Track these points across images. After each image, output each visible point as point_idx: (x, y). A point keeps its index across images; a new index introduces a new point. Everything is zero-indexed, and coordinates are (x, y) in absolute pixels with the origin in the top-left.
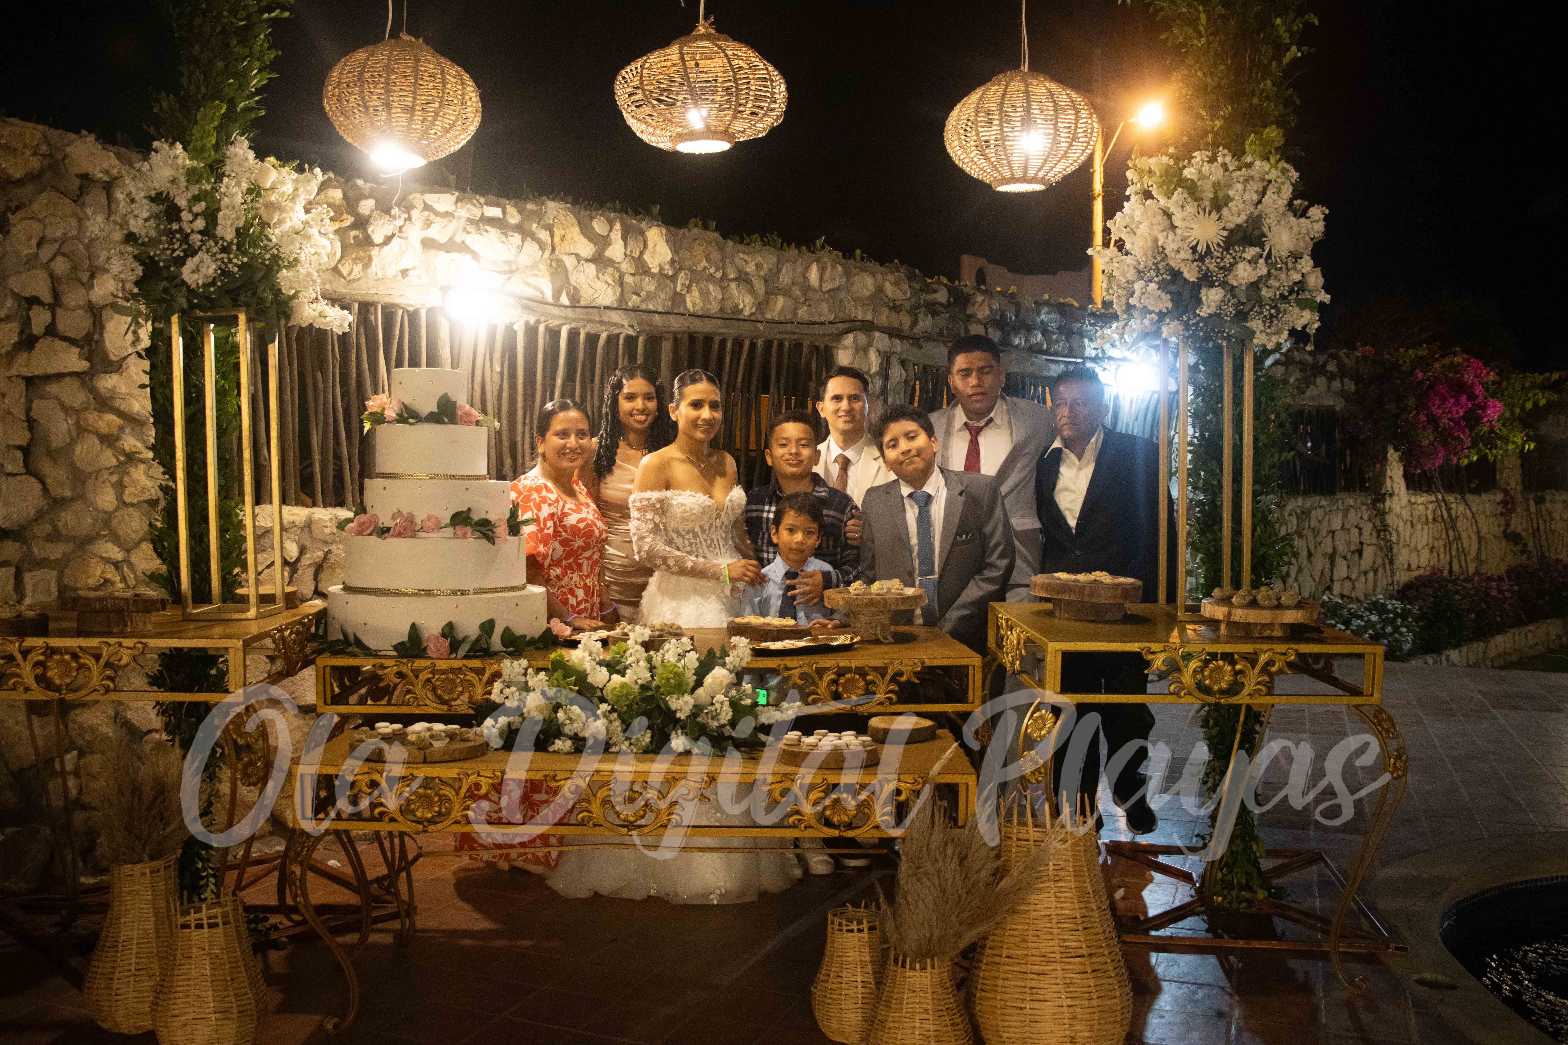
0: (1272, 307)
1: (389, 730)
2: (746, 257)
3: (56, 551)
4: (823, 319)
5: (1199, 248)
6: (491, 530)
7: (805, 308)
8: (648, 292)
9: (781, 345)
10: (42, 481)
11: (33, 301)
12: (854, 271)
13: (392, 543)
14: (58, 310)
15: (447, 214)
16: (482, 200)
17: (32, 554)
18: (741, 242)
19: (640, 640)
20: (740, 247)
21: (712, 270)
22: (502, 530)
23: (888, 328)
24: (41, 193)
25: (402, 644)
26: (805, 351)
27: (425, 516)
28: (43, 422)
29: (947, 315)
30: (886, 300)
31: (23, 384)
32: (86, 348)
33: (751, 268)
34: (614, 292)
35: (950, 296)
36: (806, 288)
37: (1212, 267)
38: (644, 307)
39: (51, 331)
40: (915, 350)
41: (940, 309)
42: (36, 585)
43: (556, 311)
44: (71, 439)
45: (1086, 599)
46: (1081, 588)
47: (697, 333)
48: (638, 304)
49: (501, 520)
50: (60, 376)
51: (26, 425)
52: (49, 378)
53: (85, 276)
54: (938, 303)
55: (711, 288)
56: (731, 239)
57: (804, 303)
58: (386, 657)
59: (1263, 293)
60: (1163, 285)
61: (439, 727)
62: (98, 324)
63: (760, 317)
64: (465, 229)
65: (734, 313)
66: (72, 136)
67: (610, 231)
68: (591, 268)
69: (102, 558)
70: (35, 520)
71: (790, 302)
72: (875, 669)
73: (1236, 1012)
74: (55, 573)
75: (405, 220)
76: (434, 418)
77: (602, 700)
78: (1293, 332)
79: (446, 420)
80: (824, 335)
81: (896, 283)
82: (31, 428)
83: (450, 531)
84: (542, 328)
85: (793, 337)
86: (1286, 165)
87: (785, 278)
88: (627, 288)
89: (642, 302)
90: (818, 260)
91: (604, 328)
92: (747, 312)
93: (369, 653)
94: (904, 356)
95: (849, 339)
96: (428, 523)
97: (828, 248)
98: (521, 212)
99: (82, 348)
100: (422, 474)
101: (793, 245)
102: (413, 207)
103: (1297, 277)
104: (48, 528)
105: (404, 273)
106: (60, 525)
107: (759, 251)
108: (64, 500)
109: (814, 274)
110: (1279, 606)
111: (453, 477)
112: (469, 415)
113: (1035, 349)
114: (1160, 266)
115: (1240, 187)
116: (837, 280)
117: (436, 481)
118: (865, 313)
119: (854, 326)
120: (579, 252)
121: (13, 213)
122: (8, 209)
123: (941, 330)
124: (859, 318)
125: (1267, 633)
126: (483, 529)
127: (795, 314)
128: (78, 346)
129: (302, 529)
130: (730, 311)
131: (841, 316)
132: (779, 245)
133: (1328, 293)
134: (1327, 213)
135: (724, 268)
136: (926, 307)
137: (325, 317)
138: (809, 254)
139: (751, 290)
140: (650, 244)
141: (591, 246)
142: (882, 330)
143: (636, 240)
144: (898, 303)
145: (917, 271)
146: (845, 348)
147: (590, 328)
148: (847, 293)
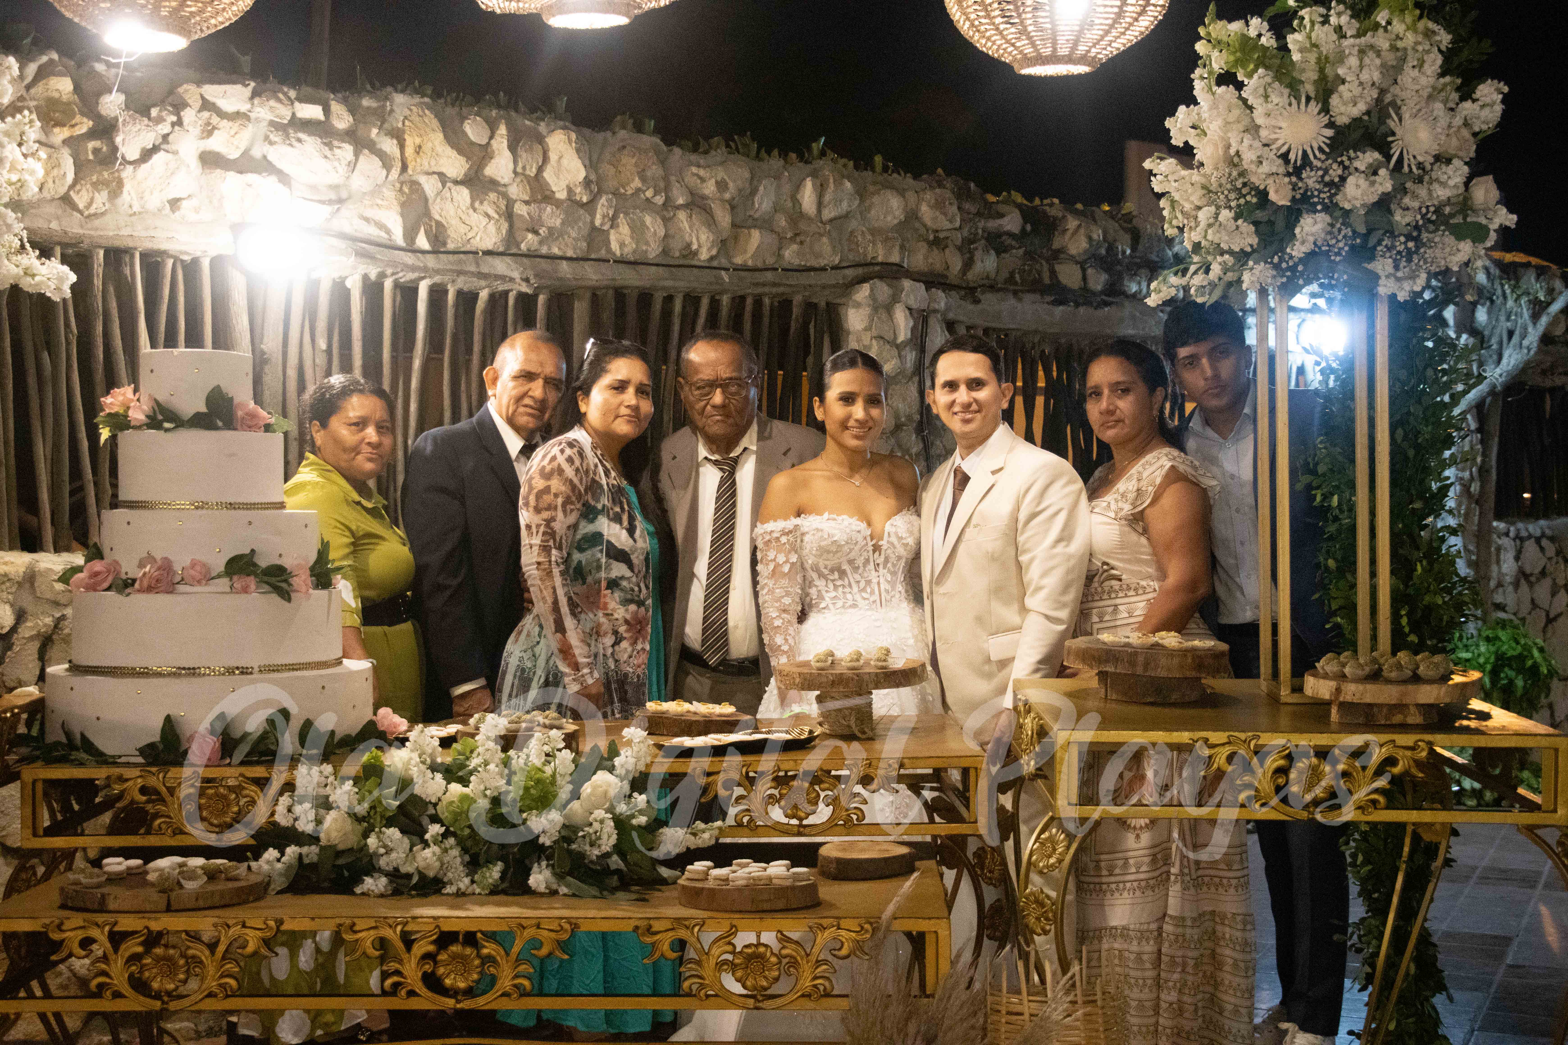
0: (1410, 239)
1: (122, 868)
2: (702, 172)
4: (822, 263)
5: (1292, 157)
6: (286, 581)
7: (795, 247)
8: (550, 229)
9: (758, 302)
12: (871, 188)
13: (138, 601)
15: (237, 116)
16: (292, 94)
18: (695, 149)
19: (493, 734)
20: (694, 157)
21: (649, 194)
22: (302, 580)
23: (924, 274)
25: (151, 746)
26: (796, 311)
27: (187, 562)
29: (1021, 251)
30: (923, 231)
33: (709, 188)
34: (499, 229)
35: (1026, 222)
36: (796, 216)
37: (1311, 183)
38: (544, 250)
40: (969, 305)
41: (1009, 241)
43: (409, 259)
45: (1139, 671)
46: (1132, 656)
47: (626, 287)
48: (535, 246)
49: (299, 566)
54: (1007, 233)
55: (648, 220)
56: (678, 145)
57: (792, 240)
58: (128, 765)
59: (1395, 217)
60: (1242, 212)
61: (197, 862)
63: (724, 262)
64: (266, 138)
65: (684, 257)
67: (491, 137)
68: (463, 194)
71: (771, 239)
75: (173, 124)
76: (201, 422)
77: (434, 819)
79: (220, 424)
80: (824, 287)
81: (938, 205)
83: (223, 584)
84: (388, 284)
85: (774, 290)
86: (1431, 26)
87: (763, 202)
88: (518, 224)
89: (541, 243)
90: (814, 175)
91: (483, 283)
92: (704, 255)
93: (102, 759)
94: (951, 316)
96: (192, 572)
97: (831, 155)
98: (352, 111)
100: (183, 502)
101: (776, 152)
102: (185, 105)
105: (174, 203)
107: (722, 163)
109: (808, 196)
110: (1417, 680)
111: (231, 506)
112: (253, 416)
114: (1239, 184)
115: (1356, 62)
116: (845, 205)
117: (204, 511)
118: (889, 252)
119: (871, 271)
120: (444, 170)
123: (1012, 274)
124: (880, 259)
125: (1398, 717)
126: (273, 580)
127: (780, 256)
129: (20, 584)
130: (677, 254)
131: (851, 257)
132: (754, 153)
133: (1511, 211)
134: (1506, 89)
135: (667, 189)
136: (987, 239)
137: (33, 276)
138: (801, 164)
139: (711, 221)
140: (553, 156)
141: (462, 160)
142: (916, 277)
143: (531, 150)
144: (942, 235)
145: (972, 185)
146: (858, 305)
147: (462, 283)
148: (861, 221)
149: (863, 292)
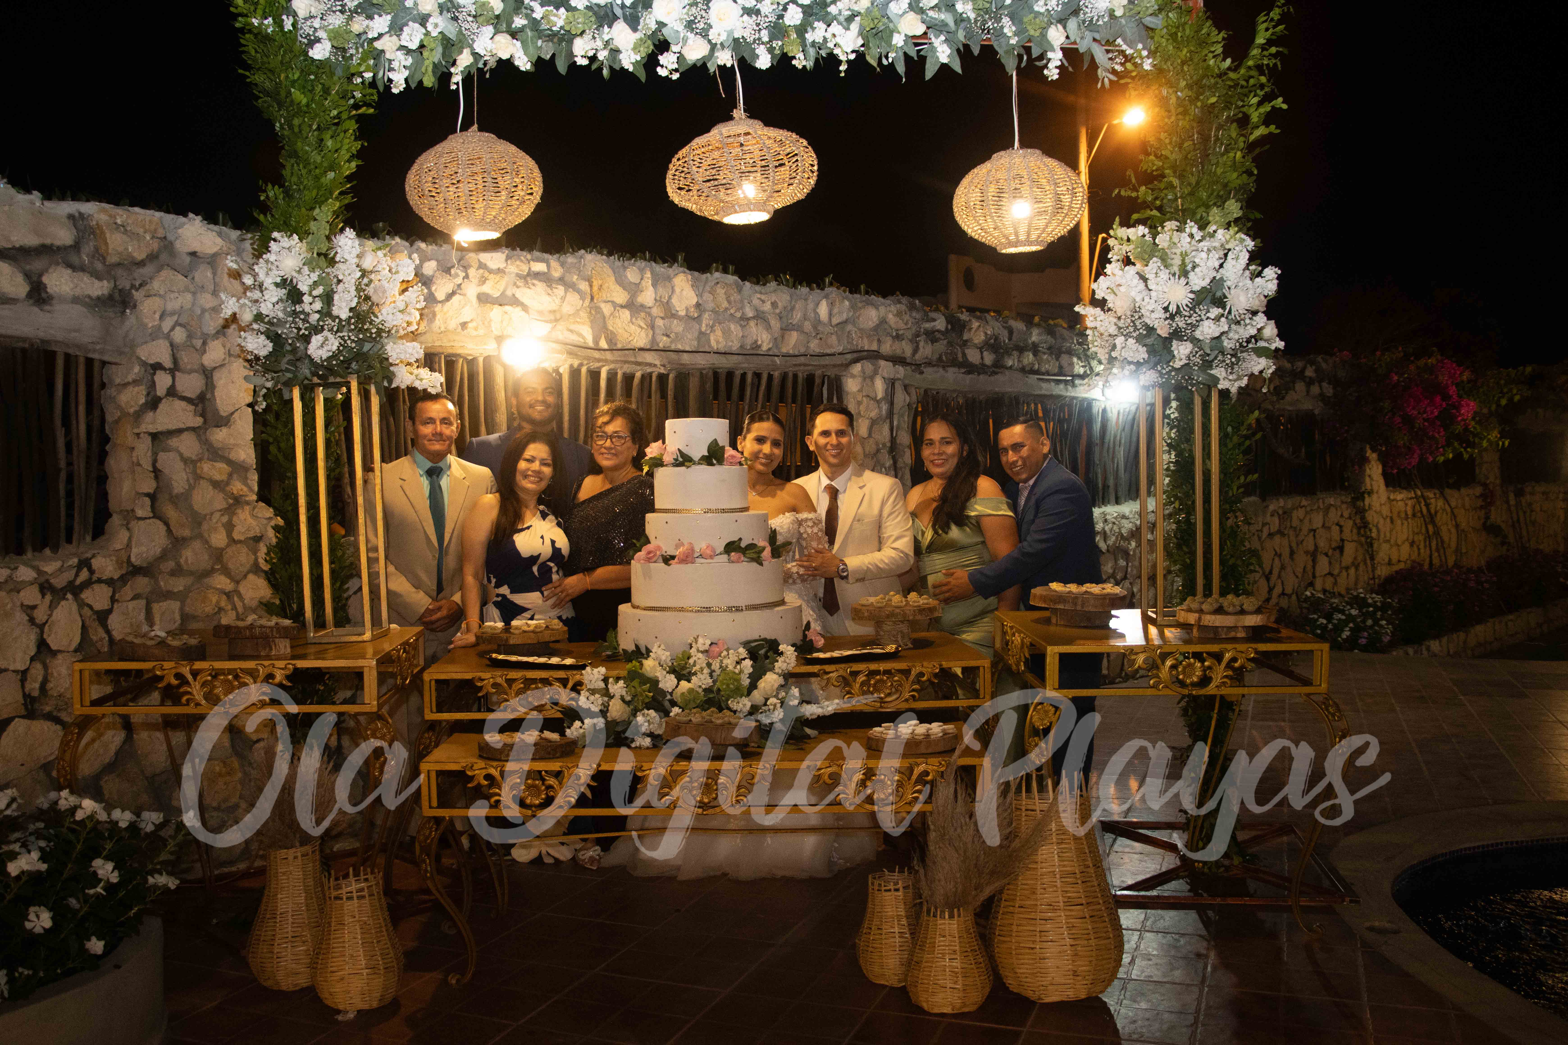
0: (1232, 355)
2: (763, 297)
3: (178, 584)
4: (833, 351)
5: (1170, 309)
7: (817, 341)
8: (677, 334)
9: (796, 376)
10: (167, 524)
11: (157, 367)
12: (860, 304)
14: (177, 374)
15: (499, 271)
16: (529, 257)
17: (160, 587)
18: (758, 283)
19: (701, 650)
20: (757, 288)
21: (732, 311)
23: (891, 357)
24: (159, 271)
26: (817, 380)
28: (166, 471)
29: (946, 342)
30: (889, 330)
31: (150, 439)
32: (200, 406)
33: (767, 307)
34: (647, 335)
35: (948, 323)
36: (817, 322)
37: (1181, 324)
38: (673, 347)
39: (172, 392)
40: (917, 376)
41: (938, 335)
42: (163, 614)
43: (596, 354)
44: (190, 485)
45: (1079, 608)
46: (1074, 598)
47: (720, 368)
48: (668, 345)
50: (180, 431)
51: (152, 475)
52: (171, 433)
53: (198, 343)
54: (937, 331)
55: (732, 327)
56: (748, 281)
57: (815, 337)
59: (1225, 344)
60: (1139, 339)
62: (210, 384)
63: (776, 352)
64: (515, 284)
65: (754, 349)
66: (181, 219)
67: (642, 279)
68: (626, 314)
69: (217, 589)
70: (161, 557)
71: (802, 337)
72: (900, 671)
73: (1212, 955)
74: (178, 604)
75: (464, 278)
77: (673, 703)
78: (1251, 376)
80: (834, 366)
81: (898, 314)
82: (156, 478)
84: (584, 370)
85: (805, 368)
86: (1243, 236)
87: (798, 315)
88: (657, 331)
89: (671, 342)
90: (827, 296)
91: (638, 368)
92: (765, 348)
94: (907, 381)
95: (857, 368)
97: (836, 285)
98: (562, 265)
99: (196, 405)
101: (805, 284)
102: (470, 266)
103: (1253, 332)
104: (171, 564)
105: (464, 325)
106: (182, 561)
107: (774, 291)
108: (184, 539)
109: (823, 310)
110: (1242, 612)
113: (1027, 369)
114: (1137, 323)
115: (1204, 255)
116: (845, 314)
118: (871, 344)
119: (860, 356)
120: (615, 300)
121: (137, 290)
122: (133, 286)
123: (941, 356)
124: (866, 348)
125: (1232, 634)
127: (808, 347)
128: (193, 404)
130: (749, 348)
131: (849, 347)
132: (791, 284)
133: (1281, 340)
134: (1279, 272)
135: (742, 308)
136: (926, 335)
137: (421, 380)
138: (819, 291)
139: (768, 327)
140: (677, 290)
141: (626, 294)
142: (887, 359)
143: (665, 287)
144: (900, 333)
145: (917, 301)
146: (853, 376)
147: (628, 368)
148: (854, 325)
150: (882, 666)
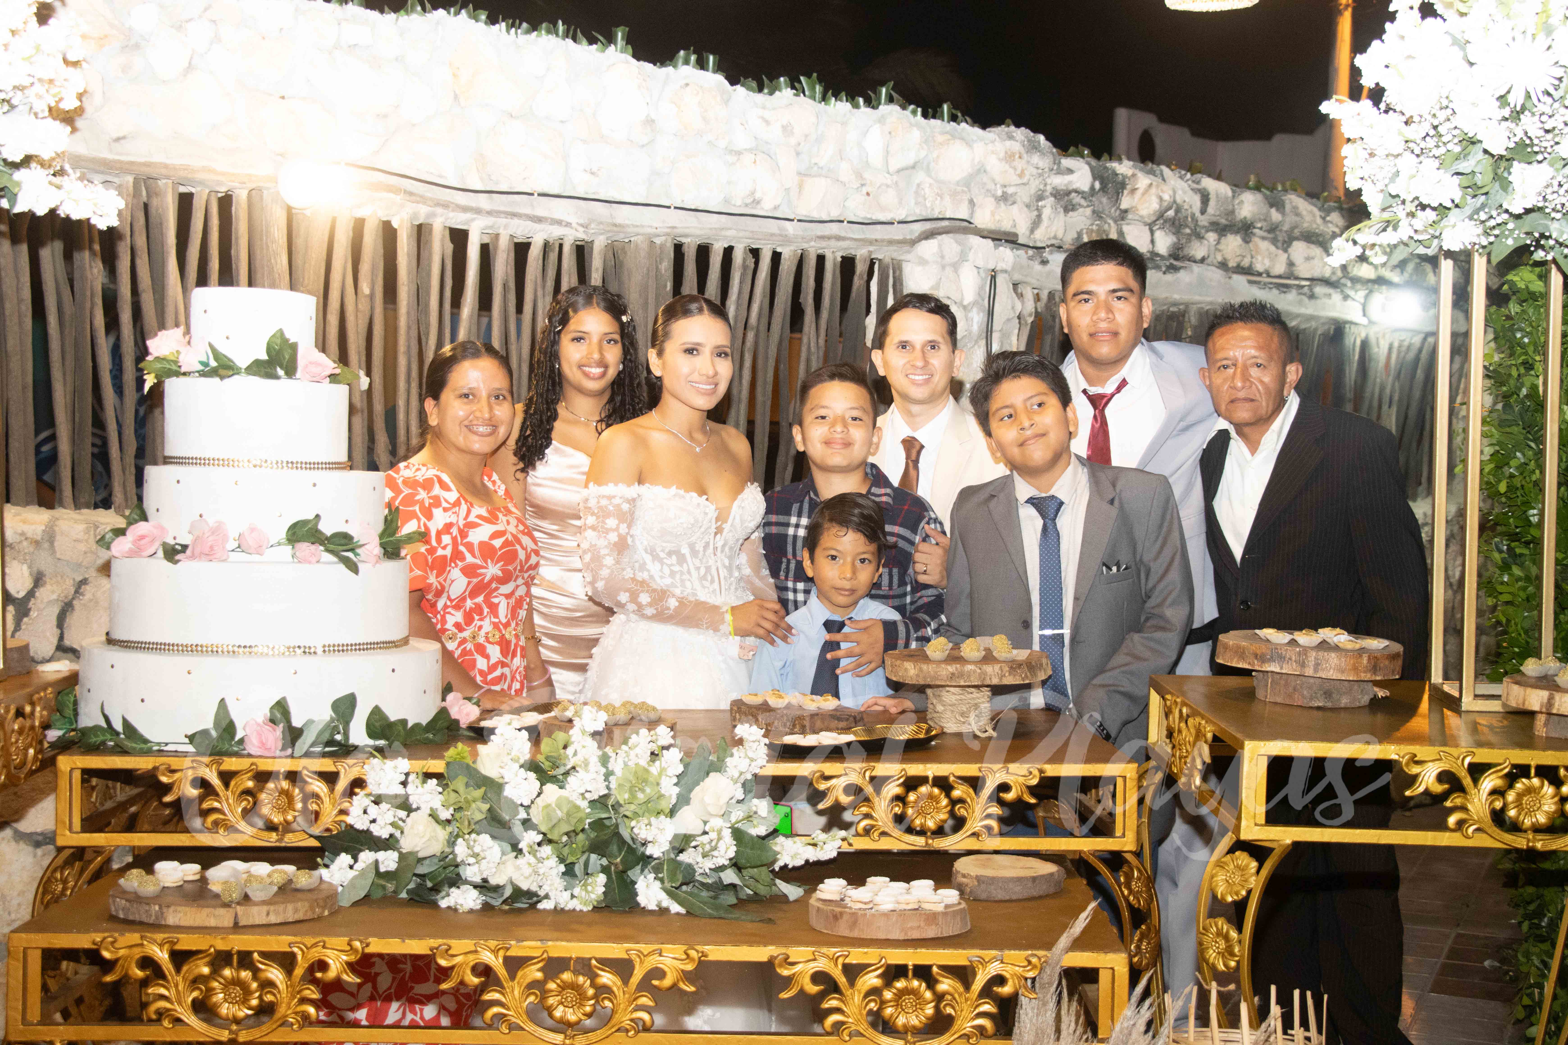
1: (180, 876)
2: (768, 115)
4: (888, 216)
6: (353, 551)
7: (861, 198)
8: (611, 171)
9: (821, 259)
12: (940, 138)
13: (189, 570)
18: (760, 90)
20: (758, 95)
22: (370, 551)
23: (991, 232)
25: (203, 733)
26: (859, 267)
27: (242, 528)
29: (1089, 210)
30: (991, 186)
33: (774, 133)
34: (556, 170)
35: (1095, 177)
36: (863, 164)
38: (602, 193)
40: (1037, 267)
41: (1077, 199)
43: (461, 199)
45: (1309, 672)
46: (1301, 655)
47: (686, 236)
48: (594, 189)
49: (369, 535)
54: (1076, 191)
55: (710, 164)
56: (742, 85)
57: (857, 190)
61: (262, 869)
63: (787, 212)
65: (746, 205)
67: (550, 69)
68: (518, 129)
71: (835, 189)
72: (964, 780)
76: (262, 369)
77: (528, 825)
79: (280, 371)
80: (891, 242)
81: (1008, 158)
83: (286, 550)
84: (438, 227)
85: (840, 244)
87: (828, 149)
88: (576, 164)
89: (600, 185)
90: (881, 120)
91: (539, 228)
92: (766, 204)
93: (148, 747)
94: (1017, 277)
95: (930, 249)
97: (899, 100)
98: (402, 34)
101: (843, 94)
107: (789, 106)
109: (875, 143)
111: (293, 465)
112: (317, 364)
113: (1232, 264)
116: (913, 153)
118: (957, 206)
119: (937, 227)
120: (498, 102)
123: (1080, 234)
124: (947, 214)
126: (339, 549)
127: (844, 207)
129: (38, 544)
130: (739, 203)
131: (918, 211)
132: (818, 95)
135: (729, 131)
136: (1055, 197)
138: (869, 110)
139: (776, 168)
140: (611, 95)
142: (984, 234)
143: (589, 87)
144: (1010, 190)
145: (1042, 138)
146: (923, 262)
147: (519, 228)
148: (928, 171)
149: (928, 248)
150: (931, 770)
